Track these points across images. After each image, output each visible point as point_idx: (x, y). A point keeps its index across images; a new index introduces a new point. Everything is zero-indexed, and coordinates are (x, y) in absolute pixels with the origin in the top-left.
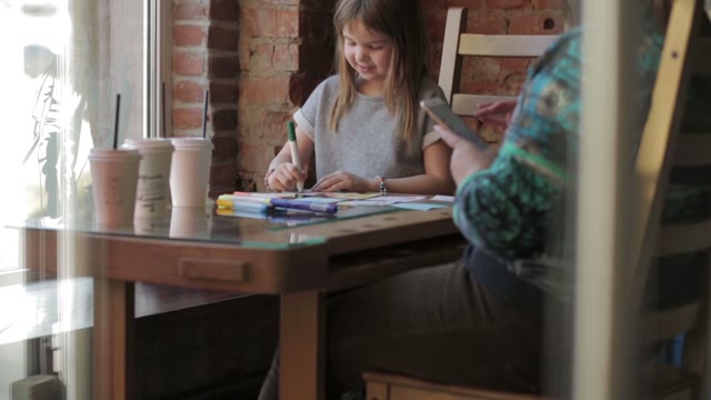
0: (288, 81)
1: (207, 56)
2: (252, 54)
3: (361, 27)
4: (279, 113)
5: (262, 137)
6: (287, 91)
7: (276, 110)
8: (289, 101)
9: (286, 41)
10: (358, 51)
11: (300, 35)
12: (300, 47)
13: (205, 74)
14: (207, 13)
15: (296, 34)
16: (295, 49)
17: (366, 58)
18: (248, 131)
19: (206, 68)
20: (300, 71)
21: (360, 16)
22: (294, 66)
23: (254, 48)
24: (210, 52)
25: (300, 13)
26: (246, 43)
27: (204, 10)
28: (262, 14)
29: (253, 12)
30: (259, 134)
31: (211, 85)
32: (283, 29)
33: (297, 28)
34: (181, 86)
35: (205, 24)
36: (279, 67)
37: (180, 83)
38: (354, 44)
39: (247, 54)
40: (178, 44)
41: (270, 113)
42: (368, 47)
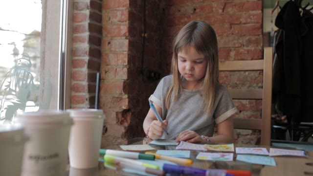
0: (122, 84)
1: (87, 72)
2: (106, 72)
3: (193, 50)
4: (118, 98)
5: (110, 107)
6: (122, 88)
7: (117, 96)
8: (123, 92)
9: (122, 67)
10: (188, 65)
11: (128, 64)
12: (128, 69)
13: (86, 80)
14: (88, 53)
15: (126, 64)
16: (126, 70)
17: (192, 69)
18: (104, 105)
19: (87, 77)
20: (127, 80)
21: (193, 44)
22: (125, 77)
23: (107, 70)
24: (88, 71)
25: (128, 54)
26: (103, 68)
27: (86, 52)
28: (111, 56)
29: (107, 55)
30: (109, 106)
31: (89, 85)
32: (120, 61)
33: (127, 61)
34: (75, 85)
35: (86, 58)
36: (118, 77)
37: (75, 84)
38: (185, 61)
39: (104, 72)
40: (74, 68)
41: (114, 97)
42: (194, 62)
